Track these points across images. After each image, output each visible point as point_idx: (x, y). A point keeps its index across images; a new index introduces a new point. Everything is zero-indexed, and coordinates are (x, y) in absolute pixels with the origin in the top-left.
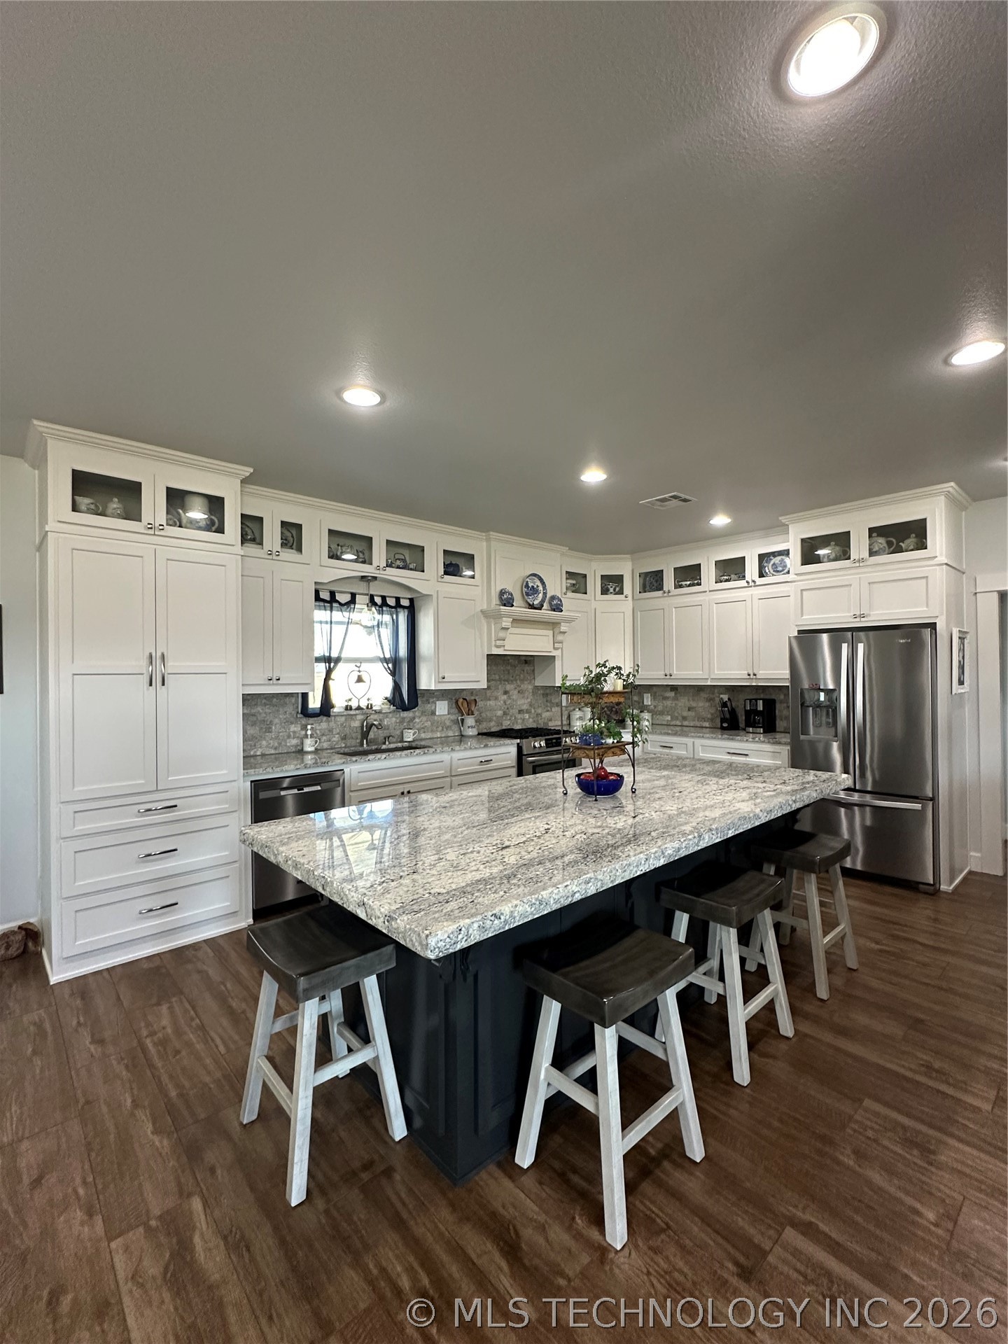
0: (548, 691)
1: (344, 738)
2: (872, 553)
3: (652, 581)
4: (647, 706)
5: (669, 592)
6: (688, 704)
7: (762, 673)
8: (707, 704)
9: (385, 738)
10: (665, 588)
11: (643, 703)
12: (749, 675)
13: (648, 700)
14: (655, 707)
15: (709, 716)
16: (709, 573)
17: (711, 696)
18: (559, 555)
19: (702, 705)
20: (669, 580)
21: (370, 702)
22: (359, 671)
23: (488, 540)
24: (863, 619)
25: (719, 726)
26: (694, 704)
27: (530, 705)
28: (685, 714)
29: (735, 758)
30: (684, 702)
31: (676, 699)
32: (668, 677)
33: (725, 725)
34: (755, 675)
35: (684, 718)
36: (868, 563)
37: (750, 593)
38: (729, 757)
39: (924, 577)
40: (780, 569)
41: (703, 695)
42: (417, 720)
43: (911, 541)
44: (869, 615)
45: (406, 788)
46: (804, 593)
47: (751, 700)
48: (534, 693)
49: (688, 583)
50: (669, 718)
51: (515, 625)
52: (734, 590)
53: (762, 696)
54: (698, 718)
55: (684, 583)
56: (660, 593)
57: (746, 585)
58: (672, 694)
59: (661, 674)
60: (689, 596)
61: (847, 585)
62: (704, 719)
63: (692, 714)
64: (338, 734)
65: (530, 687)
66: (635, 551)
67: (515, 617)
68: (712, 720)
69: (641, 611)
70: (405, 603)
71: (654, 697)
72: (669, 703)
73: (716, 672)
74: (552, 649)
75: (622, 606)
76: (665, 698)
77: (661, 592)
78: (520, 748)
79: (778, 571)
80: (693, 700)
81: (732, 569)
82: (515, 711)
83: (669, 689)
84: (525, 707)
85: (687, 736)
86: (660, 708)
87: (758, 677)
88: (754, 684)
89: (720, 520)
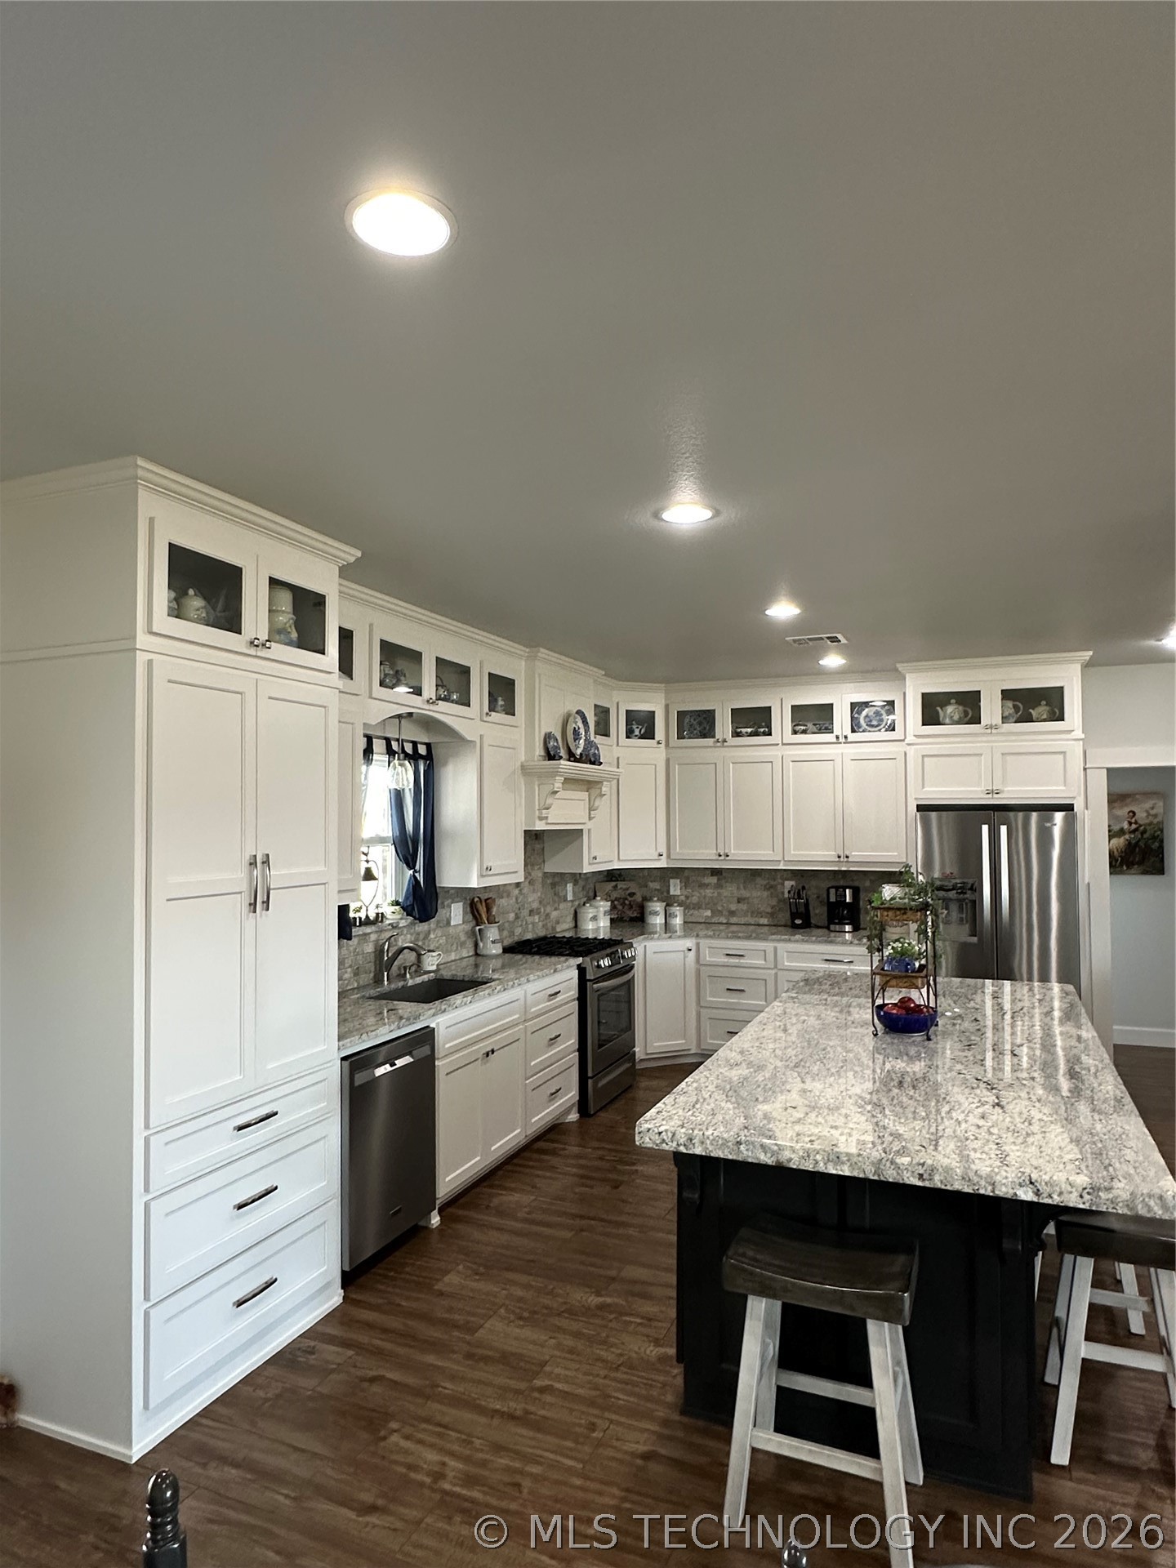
0: (557, 879)
1: (356, 973)
2: (1005, 719)
3: (698, 724)
4: (674, 896)
5: (725, 741)
6: (737, 894)
7: (856, 855)
8: (766, 894)
9: (405, 968)
10: (718, 735)
11: (668, 892)
12: (839, 857)
13: (675, 888)
14: (687, 897)
15: (769, 910)
16: (782, 721)
17: (772, 883)
18: (592, 681)
19: (758, 895)
20: (724, 725)
21: (380, 911)
22: (367, 861)
23: (531, 658)
24: (995, 796)
25: (789, 923)
26: (745, 893)
27: (540, 902)
28: (733, 907)
29: (833, 966)
30: (730, 890)
31: (718, 886)
32: (722, 858)
33: (798, 922)
34: (847, 857)
35: (732, 913)
36: (1003, 730)
37: (840, 751)
38: (826, 966)
39: (1062, 753)
40: (874, 723)
41: (760, 881)
42: (432, 936)
43: (1042, 710)
44: (1003, 791)
45: (486, 1046)
46: (926, 759)
47: (837, 888)
48: (543, 883)
49: (749, 730)
50: (709, 913)
51: (567, 786)
52: (815, 745)
53: (851, 884)
54: (753, 913)
55: (744, 730)
56: (710, 741)
57: (835, 740)
58: (714, 880)
59: (711, 853)
60: (753, 748)
61: (978, 755)
62: (760, 914)
63: (744, 907)
64: (350, 966)
65: (540, 875)
66: (669, 680)
67: (567, 775)
68: (772, 915)
69: (678, 764)
70: (422, 750)
71: (686, 884)
72: (708, 892)
73: (792, 852)
74: (586, 819)
75: (649, 755)
76: (703, 886)
77: (712, 740)
78: (582, 970)
79: (872, 726)
80: (745, 888)
81: (815, 718)
82: (525, 912)
83: (709, 872)
84: (535, 905)
85: (766, 939)
86: (695, 899)
87: (850, 859)
88: (843, 869)
89: (833, 660)
